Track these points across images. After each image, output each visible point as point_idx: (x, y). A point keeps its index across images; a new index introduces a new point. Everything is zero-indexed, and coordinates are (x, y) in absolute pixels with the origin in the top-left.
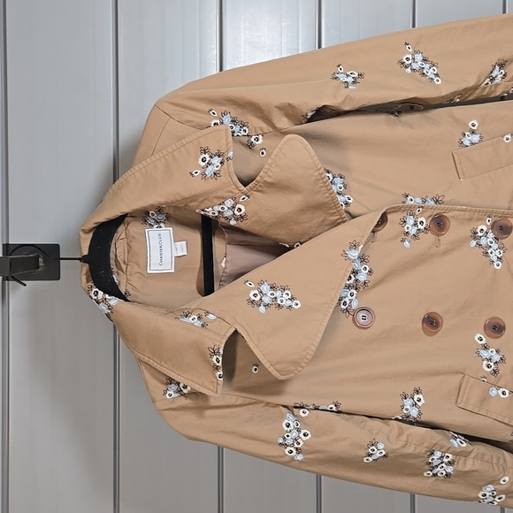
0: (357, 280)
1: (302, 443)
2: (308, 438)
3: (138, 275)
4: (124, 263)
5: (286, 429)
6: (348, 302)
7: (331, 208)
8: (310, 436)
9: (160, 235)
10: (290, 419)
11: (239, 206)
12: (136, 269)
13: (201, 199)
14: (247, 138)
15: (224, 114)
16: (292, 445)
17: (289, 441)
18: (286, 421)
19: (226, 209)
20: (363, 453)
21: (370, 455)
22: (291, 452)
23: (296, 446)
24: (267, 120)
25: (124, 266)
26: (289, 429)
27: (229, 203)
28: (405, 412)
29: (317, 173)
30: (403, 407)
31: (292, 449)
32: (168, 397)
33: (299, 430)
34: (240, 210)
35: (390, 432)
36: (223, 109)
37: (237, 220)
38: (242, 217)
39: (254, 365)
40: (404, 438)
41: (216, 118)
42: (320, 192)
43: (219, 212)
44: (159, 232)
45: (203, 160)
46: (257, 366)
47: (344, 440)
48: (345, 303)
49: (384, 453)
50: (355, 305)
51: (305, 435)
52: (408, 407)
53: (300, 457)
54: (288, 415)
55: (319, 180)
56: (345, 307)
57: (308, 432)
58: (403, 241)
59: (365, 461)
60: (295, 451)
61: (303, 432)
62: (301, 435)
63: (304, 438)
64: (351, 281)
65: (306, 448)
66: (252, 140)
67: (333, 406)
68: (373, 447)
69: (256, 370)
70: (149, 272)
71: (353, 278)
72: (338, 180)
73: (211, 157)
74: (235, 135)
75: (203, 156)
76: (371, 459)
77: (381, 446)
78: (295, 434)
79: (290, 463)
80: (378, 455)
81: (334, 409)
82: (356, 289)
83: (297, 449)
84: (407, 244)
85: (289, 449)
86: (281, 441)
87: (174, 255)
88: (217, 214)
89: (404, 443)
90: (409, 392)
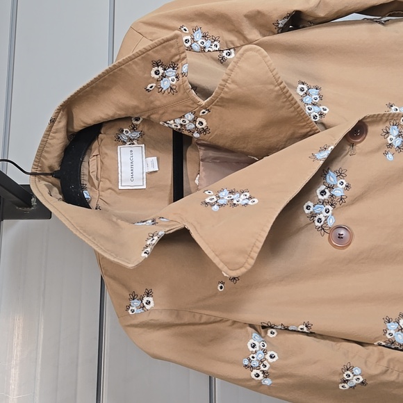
0: (332, 196)
1: (268, 366)
2: (274, 360)
3: (110, 191)
4: (97, 179)
5: (251, 349)
6: (323, 219)
7: (299, 122)
8: (277, 358)
9: (131, 151)
10: (256, 339)
11: (199, 120)
12: (108, 185)
13: (161, 112)
14: (218, 53)
15: (195, 30)
16: (258, 368)
17: (255, 363)
18: (252, 341)
19: (187, 122)
20: (337, 379)
21: (345, 381)
22: (258, 376)
23: (262, 368)
24: (239, 32)
25: (96, 182)
26: (254, 350)
27: (189, 117)
28: (389, 337)
29: (278, 88)
30: (385, 331)
31: (258, 372)
32: (131, 313)
33: (265, 352)
34: (201, 123)
35: (369, 356)
36: (195, 24)
37: (200, 133)
38: (204, 130)
39: (219, 283)
40: (384, 363)
41: (187, 34)
42: (283, 107)
43: (181, 125)
44: (131, 149)
45: (157, 73)
46: (223, 283)
47: (315, 363)
48: (320, 220)
49: (361, 380)
50: (331, 222)
51: (271, 357)
52: (392, 332)
53: (268, 382)
54: (254, 335)
55: (281, 95)
56: (319, 225)
57: (275, 354)
58: (386, 153)
59: (341, 388)
60: (261, 375)
61: (270, 353)
62: (268, 357)
63: (270, 360)
64: (326, 197)
65: (273, 371)
66: (224, 54)
67: (304, 327)
68: (349, 372)
69: (221, 288)
70: (120, 187)
71: (328, 194)
72: (313, 91)
73: (165, 70)
74: (207, 50)
75: (156, 68)
76: (347, 386)
77: (357, 371)
78: (260, 356)
79: (258, 387)
80: (355, 382)
81: (305, 330)
82: (332, 205)
83: (264, 372)
84: (390, 156)
85: (255, 371)
86: (246, 362)
87: (146, 170)
88: (179, 127)
89: (384, 369)
90: (394, 316)
